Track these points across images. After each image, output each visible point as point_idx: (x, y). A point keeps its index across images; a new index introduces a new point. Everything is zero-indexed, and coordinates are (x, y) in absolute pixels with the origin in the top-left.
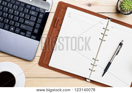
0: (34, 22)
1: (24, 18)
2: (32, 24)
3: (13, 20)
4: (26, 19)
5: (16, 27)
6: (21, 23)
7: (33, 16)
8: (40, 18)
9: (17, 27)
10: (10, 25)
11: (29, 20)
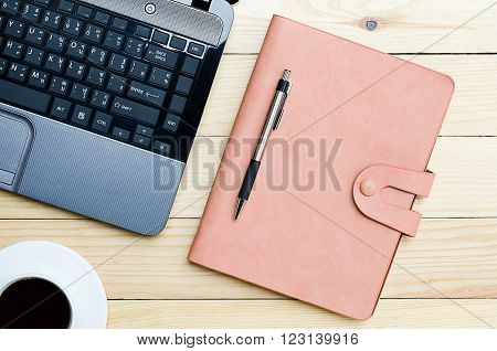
0: (162, 89)
1: (125, 74)
2: (157, 97)
3: (83, 81)
4: (135, 80)
5: (95, 109)
6: (113, 95)
7: (159, 67)
8: (186, 76)
9: (102, 110)
10: (75, 102)
11: (146, 81)
